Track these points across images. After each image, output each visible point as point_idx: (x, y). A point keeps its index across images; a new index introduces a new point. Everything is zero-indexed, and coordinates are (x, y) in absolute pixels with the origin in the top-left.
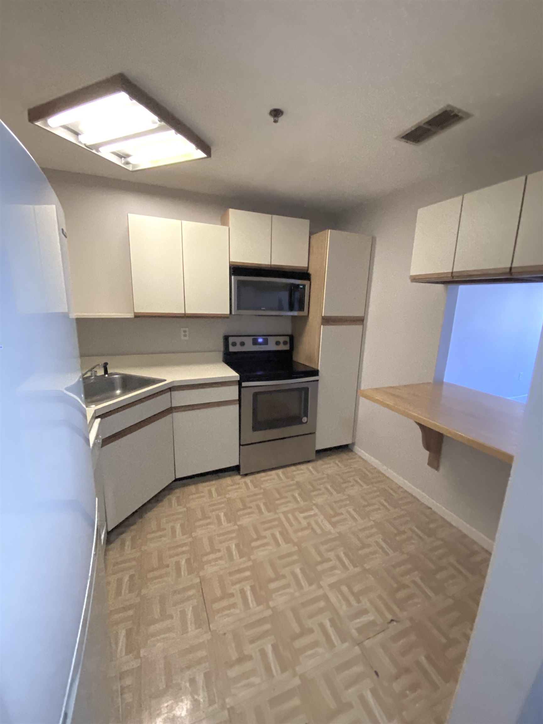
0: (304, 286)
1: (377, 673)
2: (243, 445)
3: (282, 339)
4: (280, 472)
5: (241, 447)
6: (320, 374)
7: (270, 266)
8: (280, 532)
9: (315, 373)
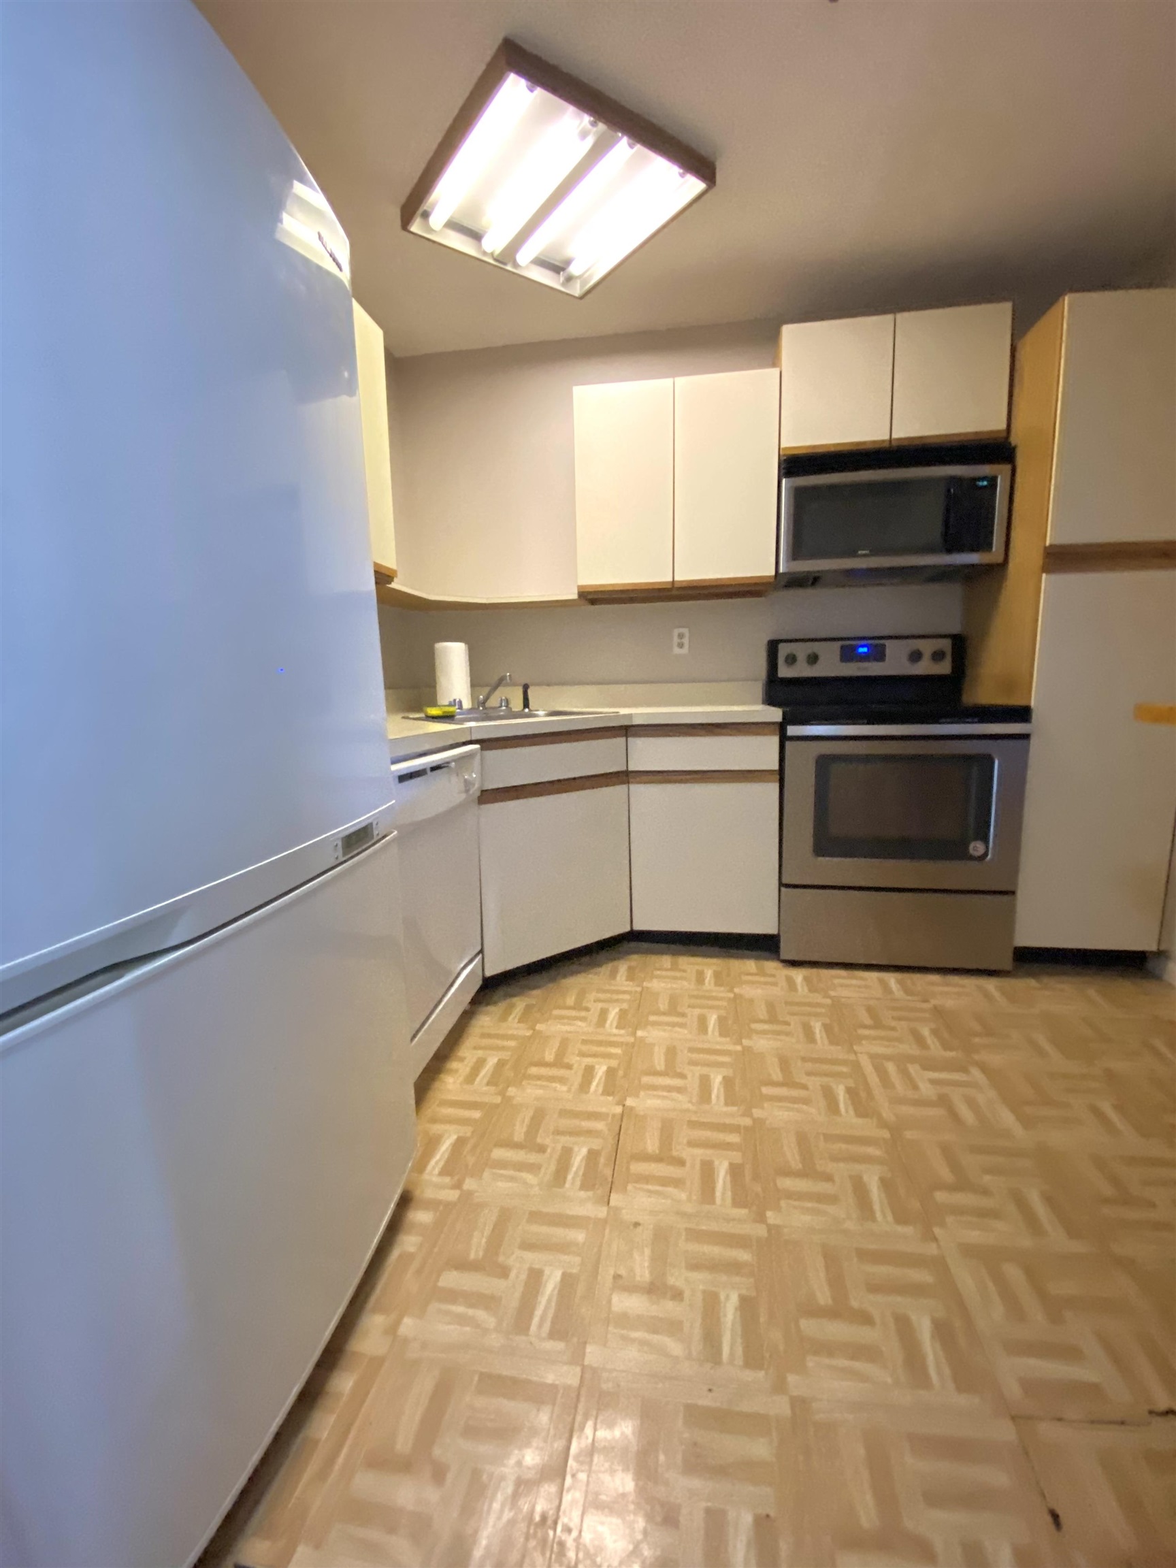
0: (993, 481)
1: (1055, 1517)
2: (788, 886)
3: (927, 647)
4: (892, 979)
5: (783, 889)
6: (1035, 716)
7: (886, 445)
8: (849, 1090)
9: (1023, 714)
